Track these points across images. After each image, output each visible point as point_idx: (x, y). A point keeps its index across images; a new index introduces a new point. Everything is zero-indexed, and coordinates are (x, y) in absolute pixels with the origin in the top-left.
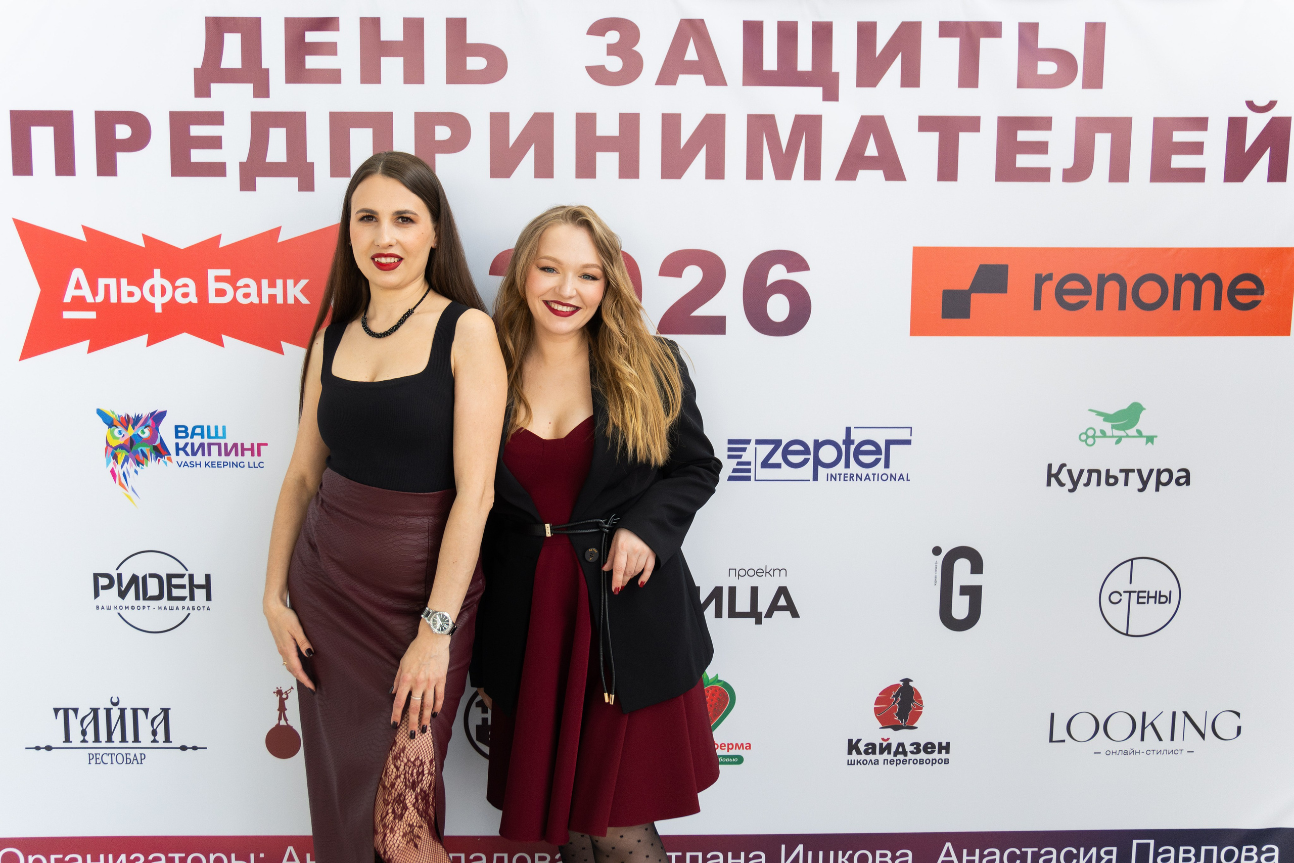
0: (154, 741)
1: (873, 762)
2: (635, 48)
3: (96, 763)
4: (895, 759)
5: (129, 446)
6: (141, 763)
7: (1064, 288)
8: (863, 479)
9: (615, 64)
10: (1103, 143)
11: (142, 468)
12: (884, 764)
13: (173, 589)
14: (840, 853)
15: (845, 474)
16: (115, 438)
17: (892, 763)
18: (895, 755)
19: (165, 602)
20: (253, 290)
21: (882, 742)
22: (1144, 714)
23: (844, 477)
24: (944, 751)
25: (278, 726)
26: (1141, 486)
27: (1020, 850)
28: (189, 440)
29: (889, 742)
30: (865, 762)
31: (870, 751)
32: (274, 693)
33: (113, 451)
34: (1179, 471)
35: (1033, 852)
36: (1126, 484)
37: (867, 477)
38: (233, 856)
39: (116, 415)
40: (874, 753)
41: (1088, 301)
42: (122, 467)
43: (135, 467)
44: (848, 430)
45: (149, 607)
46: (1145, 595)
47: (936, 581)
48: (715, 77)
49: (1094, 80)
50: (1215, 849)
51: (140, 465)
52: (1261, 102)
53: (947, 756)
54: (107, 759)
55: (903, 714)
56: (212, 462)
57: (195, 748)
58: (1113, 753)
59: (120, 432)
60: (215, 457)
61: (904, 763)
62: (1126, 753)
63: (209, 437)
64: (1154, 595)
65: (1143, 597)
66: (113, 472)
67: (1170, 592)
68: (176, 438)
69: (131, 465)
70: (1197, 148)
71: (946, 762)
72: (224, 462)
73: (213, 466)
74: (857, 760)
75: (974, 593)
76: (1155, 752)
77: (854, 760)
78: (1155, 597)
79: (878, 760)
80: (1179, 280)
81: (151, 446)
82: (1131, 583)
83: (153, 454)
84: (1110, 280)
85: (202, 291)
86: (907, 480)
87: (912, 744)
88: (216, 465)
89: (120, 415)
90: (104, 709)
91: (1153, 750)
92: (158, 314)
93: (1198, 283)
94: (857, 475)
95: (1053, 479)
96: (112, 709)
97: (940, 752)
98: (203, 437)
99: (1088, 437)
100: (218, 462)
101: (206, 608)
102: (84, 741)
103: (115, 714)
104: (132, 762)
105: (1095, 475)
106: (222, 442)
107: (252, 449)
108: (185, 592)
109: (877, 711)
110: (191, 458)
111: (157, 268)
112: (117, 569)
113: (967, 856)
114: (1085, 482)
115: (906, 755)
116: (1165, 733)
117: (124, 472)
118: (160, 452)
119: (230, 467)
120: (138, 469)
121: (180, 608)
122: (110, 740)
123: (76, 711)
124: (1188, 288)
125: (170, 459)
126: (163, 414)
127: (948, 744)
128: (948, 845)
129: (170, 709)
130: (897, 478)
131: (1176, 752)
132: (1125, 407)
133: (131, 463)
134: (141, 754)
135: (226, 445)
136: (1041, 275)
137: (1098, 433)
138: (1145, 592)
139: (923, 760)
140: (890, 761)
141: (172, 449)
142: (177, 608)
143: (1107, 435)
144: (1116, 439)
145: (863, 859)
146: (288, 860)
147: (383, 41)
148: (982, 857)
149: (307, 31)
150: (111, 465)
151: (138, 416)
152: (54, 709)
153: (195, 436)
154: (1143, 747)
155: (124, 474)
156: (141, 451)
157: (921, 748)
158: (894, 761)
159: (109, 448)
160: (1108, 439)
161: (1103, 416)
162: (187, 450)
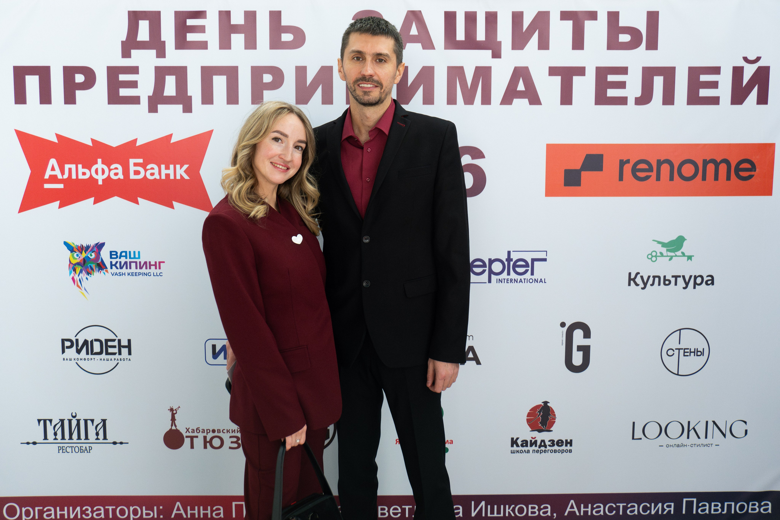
0: (97, 439)
1: (526, 451)
3: (63, 452)
4: (539, 449)
5: (83, 263)
6: (90, 452)
7: (637, 168)
8: (518, 282)
10: (658, 82)
11: (90, 276)
12: (533, 453)
13: (109, 348)
14: (507, 506)
15: (507, 279)
16: (74, 258)
17: (538, 452)
18: (539, 447)
19: (103, 356)
20: (156, 171)
21: (531, 439)
22: (689, 422)
23: (507, 281)
24: (569, 445)
25: (171, 430)
26: (685, 286)
27: (616, 505)
28: (118, 260)
29: (536, 439)
30: (521, 452)
31: (524, 445)
32: (169, 410)
33: (73, 267)
34: (708, 276)
35: (623, 506)
36: (676, 284)
37: (521, 281)
38: (144, 508)
39: (75, 245)
40: (527, 446)
41: (651, 176)
42: (79, 276)
43: (86, 276)
44: (509, 253)
45: (94, 359)
47: (562, 343)
48: (428, 44)
49: (652, 45)
50: (733, 504)
51: (89, 275)
52: (752, 58)
53: (571, 448)
54: (69, 450)
55: (544, 423)
56: (132, 273)
57: (121, 443)
58: (670, 446)
59: (77, 255)
60: (133, 270)
61: (545, 452)
62: (678, 446)
63: (130, 258)
64: (694, 351)
65: (687, 352)
66: (73, 279)
67: (703, 349)
68: (111, 258)
69: (84, 275)
70: (714, 85)
71: (570, 452)
72: (139, 273)
73: (133, 275)
74: (517, 450)
75: (585, 350)
76: (696, 445)
77: (515, 451)
78: (694, 352)
79: (529, 450)
80: (705, 163)
81: (96, 263)
82: (679, 344)
83: (97, 268)
84: (664, 163)
85: (126, 171)
86: (545, 282)
87: (550, 441)
88: (134, 275)
89: (77, 245)
90: (68, 420)
91: (695, 444)
92: (100, 185)
94: (515, 279)
95: (632, 282)
96: (72, 420)
97: (566, 446)
98: (126, 258)
99: (652, 256)
100: (135, 273)
101: (128, 360)
102: (56, 439)
103: (74, 423)
104: (84, 452)
105: (657, 279)
106: (138, 261)
107: (155, 265)
108: (116, 350)
109: (528, 421)
110: (119, 271)
111: (99, 158)
112: (76, 336)
113: (584, 509)
114: (651, 283)
115: (546, 447)
116: (702, 434)
118: (101, 267)
119: (143, 275)
120: (88, 277)
121: (113, 359)
122: (71, 438)
123: (51, 421)
124: (711, 168)
125: (107, 271)
126: (103, 245)
127: (571, 441)
128: (572, 501)
129: (106, 420)
130: (539, 281)
131: (709, 445)
132: (674, 238)
133: (84, 273)
134: (89, 447)
135: (140, 262)
136: (623, 160)
137: (659, 254)
138: (688, 349)
139: (556, 450)
140: (536, 451)
141: (108, 265)
142: (111, 360)
143: (664, 255)
144: (669, 257)
145: (521, 510)
146: (177, 511)
147: (232, 25)
148: (592, 509)
149: (188, 19)
150: (72, 275)
151: (88, 245)
152: (38, 420)
153: (122, 257)
154: (688, 442)
155: (80, 280)
156: (90, 266)
157: (555, 443)
158: (539, 451)
159: (71, 264)
160: (664, 257)
161: (661, 244)
162: (117, 265)
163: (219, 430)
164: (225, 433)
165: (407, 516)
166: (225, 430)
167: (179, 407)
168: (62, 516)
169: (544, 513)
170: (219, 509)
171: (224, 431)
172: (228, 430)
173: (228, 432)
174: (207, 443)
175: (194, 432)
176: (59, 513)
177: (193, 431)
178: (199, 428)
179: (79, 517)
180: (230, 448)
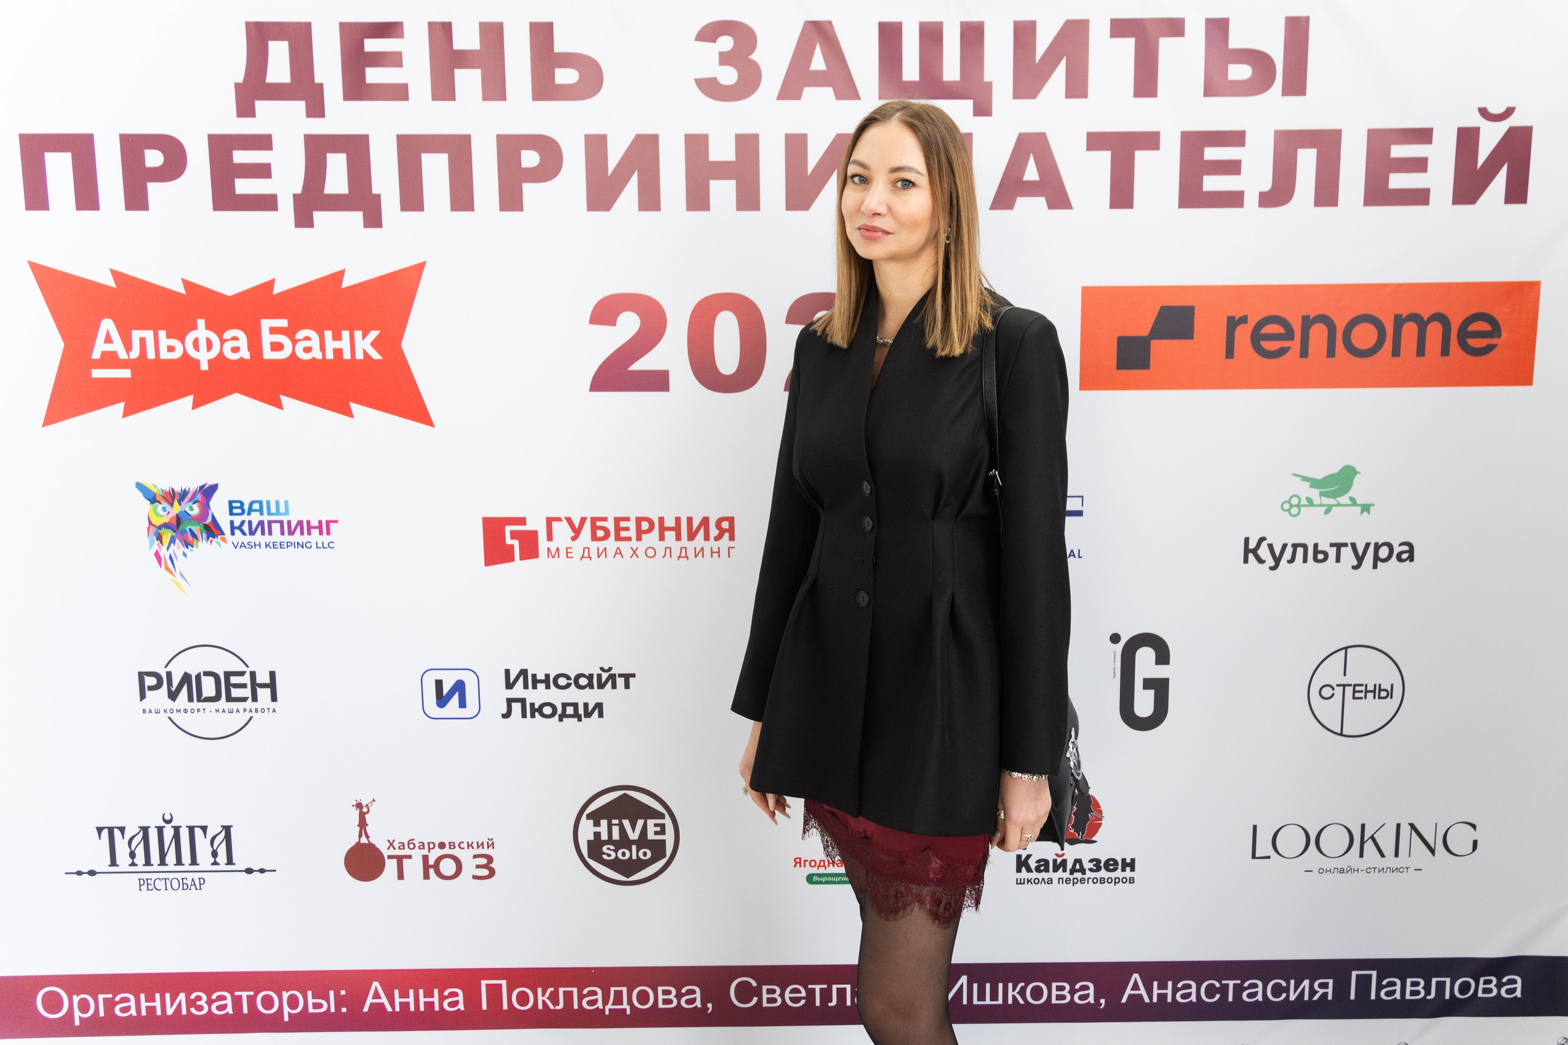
0: (215, 863)
1: (1046, 881)
2: (753, 57)
3: (148, 890)
4: (1071, 877)
5: (176, 524)
6: (200, 889)
7: (1261, 332)
9: (728, 76)
10: (1307, 160)
11: (191, 550)
12: (1059, 883)
13: (232, 688)
14: (1010, 985)
16: (158, 515)
17: (1068, 882)
18: (1072, 873)
19: (223, 703)
20: (315, 342)
21: (1056, 857)
22: (1363, 826)
24: (1128, 869)
25: (358, 844)
26: (1355, 563)
27: (1220, 983)
28: (245, 517)
29: (1064, 857)
30: (1037, 881)
31: (1042, 868)
32: (353, 806)
33: (156, 532)
34: (1401, 545)
35: (1235, 985)
36: (1338, 560)
38: (310, 993)
39: (158, 490)
40: (1047, 870)
41: (1291, 348)
42: (168, 549)
43: (183, 549)
45: (204, 709)
46: (1363, 688)
47: (1114, 673)
48: (846, 91)
49: (1296, 85)
50: (1448, 980)
51: (189, 547)
52: (1496, 109)
53: (1132, 874)
54: (160, 885)
55: (1080, 826)
56: (273, 543)
57: (262, 871)
58: (1326, 870)
59: (164, 509)
60: (276, 536)
61: (1083, 882)
62: (1342, 871)
63: (269, 513)
64: (1373, 689)
65: (1359, 691)
66: (157, 555)
67: (1392, 685)
68: (230, 514)
69: (179, 547)
70: (1419, 165)
71: (1132, 881)
72: (287, 543)
73: (275, 546)
74: (1028, 879)
75: (1160, 687)
76: (1377, 870)
77: (1024, 879)
78: (1374, 691)
79: (1052, 879)
80: (1399, 321)
81: (202, 524)
82: (1345, 675)
83: (204, 534)
84: (1317, 322)
85: (255, 344)
86: (1079, 557)
87: (1091, 861)
88: (279, 546)
89: (163, 489)
90: (156, 827)
91: (1375, 868)
92: (205, 372)
93: (1422, 325)
95: (1251, 556)
96: (164, 827)
97: (1123, 870)
98: (262, 514)
99: (1292, 506)
100: (280, 543)
101: (271, 710)
102: (133, 864)
103: (169, 833)
104: (189, 888)
105: (1300, 551)
106: (285, 519)
107: (320, 527)
108: (246, 692)
110: (248, 538)
111: (201, 318)
112: (166, 667)
113: (1158, 989)
114: (1289, 558)
115: (1083, 871)
116: (1388, 847)
117: (170, 555)
118: (212, 532)
119: (295, 547)
120: (186, 550)
121: (241, 710)
122: (163, 862)
123: (122, 830)
124: (1410, 331)
125: (224, 540)
126: (214, 488)
127: (1133, 860)
128: (1136, 976)
129: (232, 826)
131: (1401, 870)
132: (1336, 470)
133: (178, 545)
134: (200, 879)
135: (289, 522)
136: (1234, 317)
137: (1304, 502)
138: (1362, 685)
139: (1104, 879)
140: (1066, 881)
141: (226, 528)
142: (238, 711)
143: (1315, 503)
144: (1326, 508)
145: (1037, 993)
146: (373, 998)
147: (457, 51)
148: (1175, 990)
149: (366, 38)
150: (155, 547)
151: (185, 489)
152: (97, 828)
153: (252, 513)
154: (1362, 863)
155: (171, 558)
156: (190, 530)
157: (1102, 865)
158: (1070, 880)
159: (151, 527)
160: (1316, 507)
161: (1309, 482)
162: (243, 528)
163: (452, 844)
164: (463, 848)
165: (818, 1004)
166: (463, 842)
167: (374, 800)
168: (151, 1010)
169: (1081, 998)
170: (456, 994)
171: (462, 845)
172: (470, 844)
173: (470, 847)
174: (430, 868)
175: (404, 848)
176: (144, 1004)
177: (402, 846)
178: (413, 840)
179: (184, 1012)
180: (475, 877)
